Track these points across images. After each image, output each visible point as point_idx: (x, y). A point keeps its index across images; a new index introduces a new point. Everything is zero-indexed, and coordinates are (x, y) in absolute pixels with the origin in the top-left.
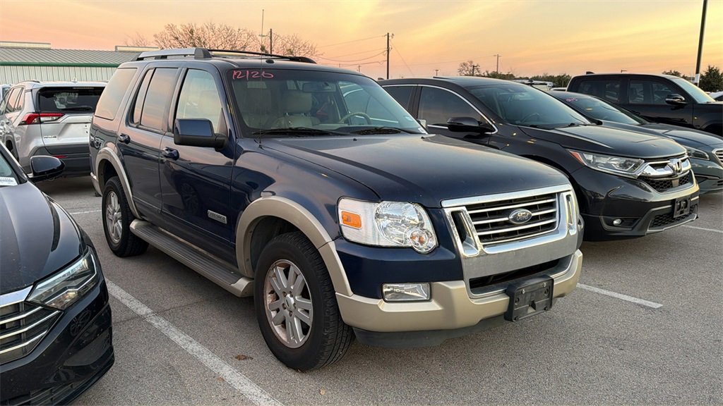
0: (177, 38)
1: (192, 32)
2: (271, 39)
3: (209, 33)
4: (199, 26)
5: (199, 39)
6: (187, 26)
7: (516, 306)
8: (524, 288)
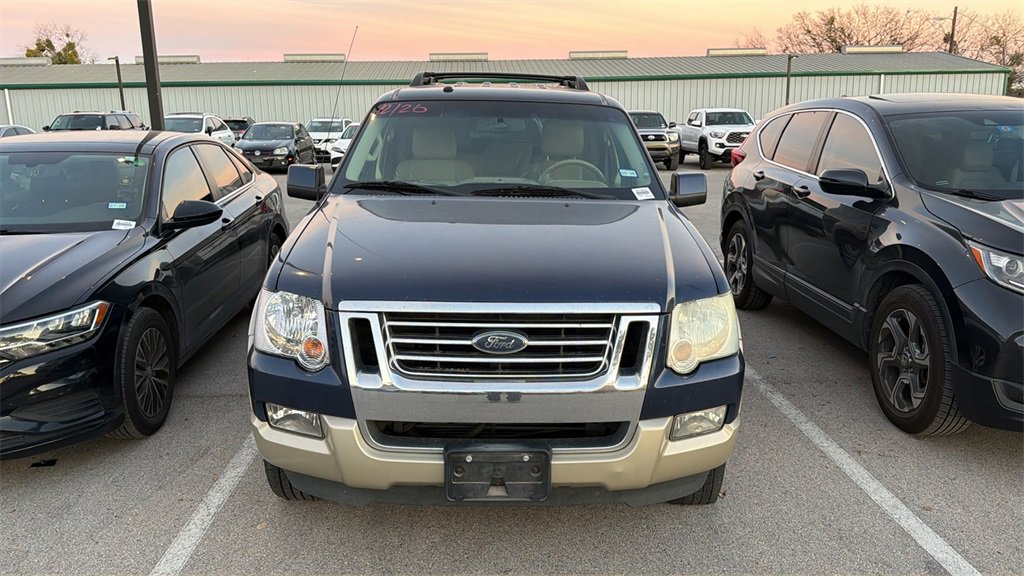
0: (809, 32)
1: (832, 20)
2: (954, 24)
3: (857, 20)
4: (844, 11)
5: (842, 30)
6: (826, 12)
7: (458, 479)
8: (470, 453)
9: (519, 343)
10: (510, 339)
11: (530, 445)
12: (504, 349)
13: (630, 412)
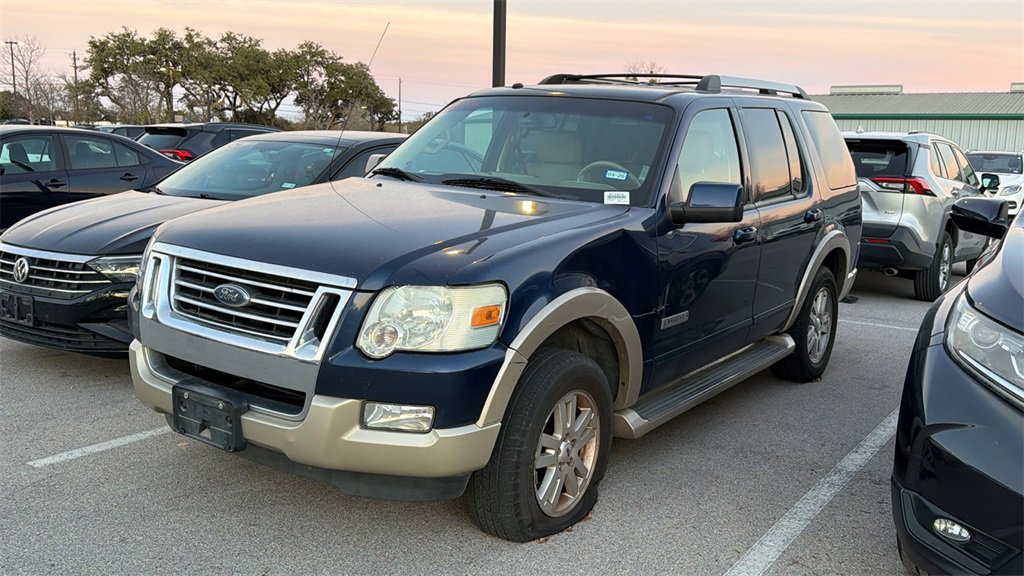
7: (183, 414)
8: (188, 390)
9: (241, 299)
10: (236, 292)
11: (228, 395)
12: (230, 301)
13: (306, 383)
